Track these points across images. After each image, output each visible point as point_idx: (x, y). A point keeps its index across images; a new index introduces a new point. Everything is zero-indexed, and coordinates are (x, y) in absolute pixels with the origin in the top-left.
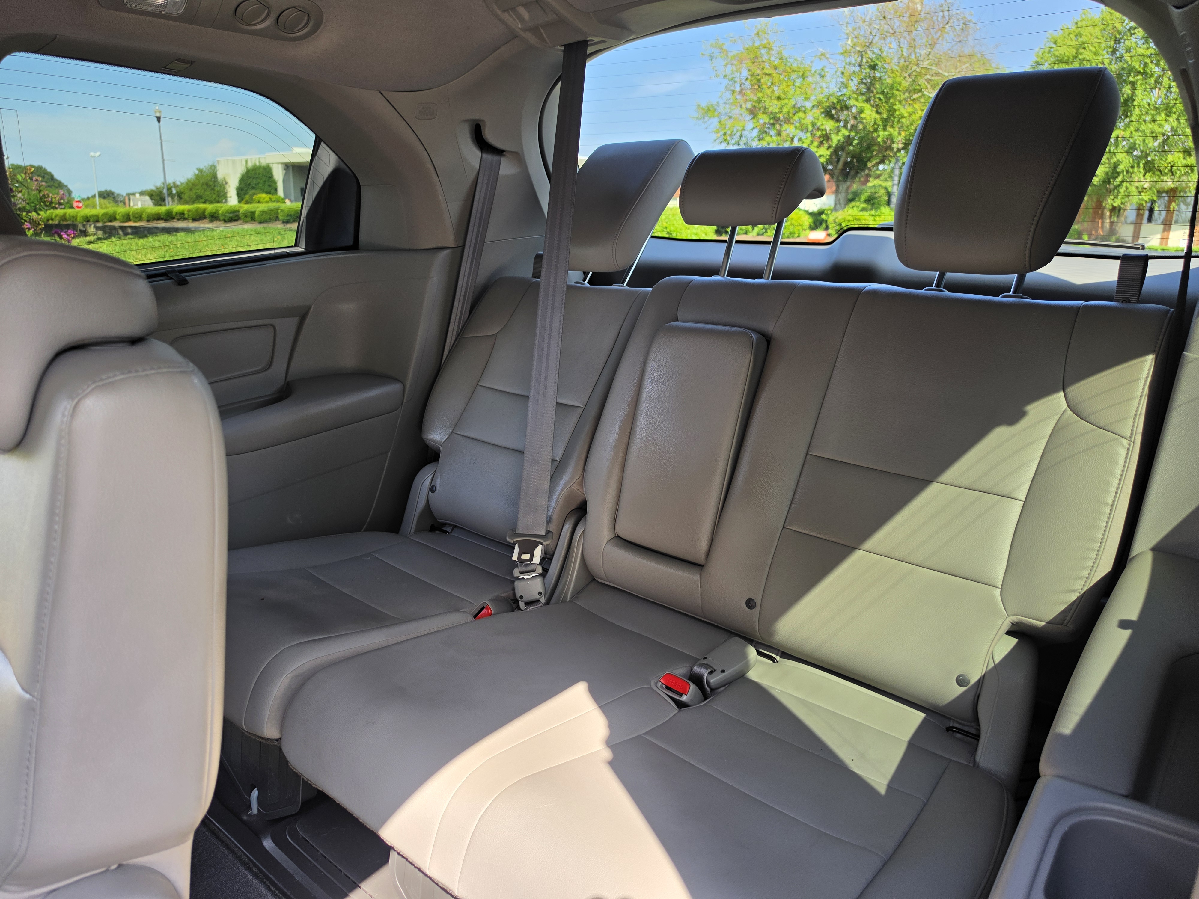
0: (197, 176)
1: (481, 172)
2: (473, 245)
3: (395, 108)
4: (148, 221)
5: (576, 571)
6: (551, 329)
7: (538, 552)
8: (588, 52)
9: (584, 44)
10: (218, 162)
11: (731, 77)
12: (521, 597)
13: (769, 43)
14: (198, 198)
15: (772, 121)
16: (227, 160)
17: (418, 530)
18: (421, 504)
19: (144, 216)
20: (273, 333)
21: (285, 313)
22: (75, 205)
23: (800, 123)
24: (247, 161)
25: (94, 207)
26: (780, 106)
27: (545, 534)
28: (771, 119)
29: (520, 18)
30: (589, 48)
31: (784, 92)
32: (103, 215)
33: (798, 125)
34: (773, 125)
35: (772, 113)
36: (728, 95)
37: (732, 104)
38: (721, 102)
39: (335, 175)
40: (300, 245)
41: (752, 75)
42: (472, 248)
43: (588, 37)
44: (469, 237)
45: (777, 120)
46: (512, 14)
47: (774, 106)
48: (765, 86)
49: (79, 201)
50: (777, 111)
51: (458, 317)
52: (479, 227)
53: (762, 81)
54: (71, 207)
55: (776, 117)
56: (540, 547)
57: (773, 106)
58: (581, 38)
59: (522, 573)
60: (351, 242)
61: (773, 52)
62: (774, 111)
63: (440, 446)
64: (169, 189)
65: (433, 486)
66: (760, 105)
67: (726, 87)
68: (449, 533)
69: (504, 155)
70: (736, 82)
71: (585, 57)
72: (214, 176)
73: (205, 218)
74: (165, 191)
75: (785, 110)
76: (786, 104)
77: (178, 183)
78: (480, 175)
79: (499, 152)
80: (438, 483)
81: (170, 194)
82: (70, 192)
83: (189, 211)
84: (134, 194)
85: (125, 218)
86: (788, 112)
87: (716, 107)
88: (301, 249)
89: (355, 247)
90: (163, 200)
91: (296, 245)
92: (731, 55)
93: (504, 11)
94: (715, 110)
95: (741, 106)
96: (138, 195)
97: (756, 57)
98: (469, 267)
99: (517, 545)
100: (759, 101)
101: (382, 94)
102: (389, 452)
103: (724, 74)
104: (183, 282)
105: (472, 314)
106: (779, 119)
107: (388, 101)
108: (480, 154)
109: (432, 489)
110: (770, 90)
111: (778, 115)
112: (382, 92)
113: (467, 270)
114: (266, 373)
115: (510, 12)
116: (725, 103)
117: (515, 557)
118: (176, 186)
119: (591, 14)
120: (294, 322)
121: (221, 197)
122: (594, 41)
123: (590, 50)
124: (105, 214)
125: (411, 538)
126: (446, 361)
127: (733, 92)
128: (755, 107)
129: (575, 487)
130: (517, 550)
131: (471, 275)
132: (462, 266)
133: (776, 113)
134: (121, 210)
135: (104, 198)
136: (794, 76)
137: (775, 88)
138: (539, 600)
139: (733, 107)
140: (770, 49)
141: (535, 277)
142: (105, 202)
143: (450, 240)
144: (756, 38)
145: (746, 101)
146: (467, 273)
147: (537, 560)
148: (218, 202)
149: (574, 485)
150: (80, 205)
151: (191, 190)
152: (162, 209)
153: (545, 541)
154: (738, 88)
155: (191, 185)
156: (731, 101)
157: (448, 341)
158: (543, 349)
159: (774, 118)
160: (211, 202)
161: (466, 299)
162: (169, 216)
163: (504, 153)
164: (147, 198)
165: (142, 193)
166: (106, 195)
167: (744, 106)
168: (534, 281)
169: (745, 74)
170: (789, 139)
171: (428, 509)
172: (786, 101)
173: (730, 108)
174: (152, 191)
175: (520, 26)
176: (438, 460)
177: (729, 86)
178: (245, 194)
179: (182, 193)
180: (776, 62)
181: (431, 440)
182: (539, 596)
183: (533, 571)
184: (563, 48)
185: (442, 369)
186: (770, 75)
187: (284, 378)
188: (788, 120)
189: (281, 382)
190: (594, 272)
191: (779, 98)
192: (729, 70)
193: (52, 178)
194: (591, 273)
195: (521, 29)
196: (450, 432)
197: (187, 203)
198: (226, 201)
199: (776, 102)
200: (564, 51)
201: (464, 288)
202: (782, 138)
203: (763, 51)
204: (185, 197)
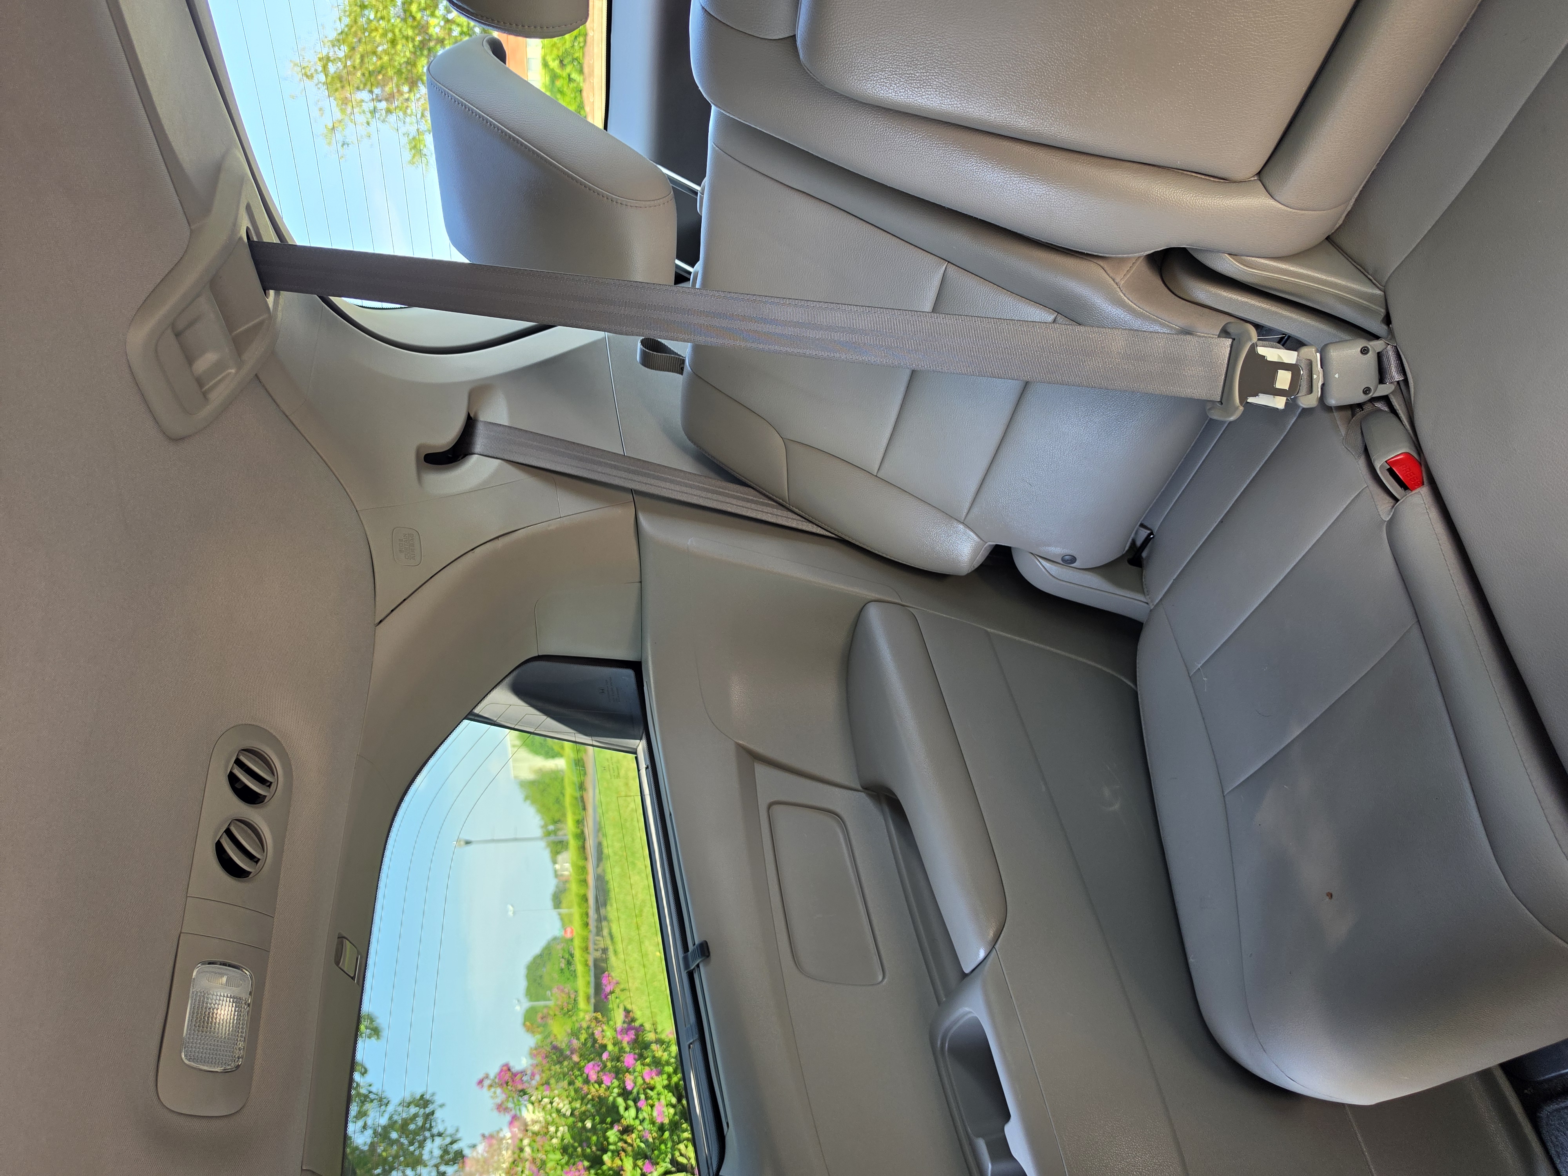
0: (534, 802)
1: (506, 457)
2: (631, 476)
3: (405, 600)
4: (586, 859)
5: (1316, 275)
6: (797, 324)
7: (1272, 353)
8: (275, 240)
9: (256, 248)
10: (516, 777)
11: (369, 115)
12: (1366, 391)
13: (320, 59)
14: (559, 801)
15: (425, 52)
16: (513, 767)
17: (1141, 587)
18: (1095, 581)
19: (581, 863)
20: (782, 806)
21: (748, 785)
22: (569, 935)
23: (425, 9)
24: (514, 746)
25: (571, 915)
26: (404, 41)
27: (1230, 341)
28: (422, 54)
29: (219, 367)
30: (266, 239)
31: (384, 35)
32: (580, 907)
33: (428, 12)
34: (430, 50)
35: (414, 53)
36: (392, 118)
37: (405, 113)
38: (403, 130)
39: (521, 691)
40: (635, 747)
41: (365, 85)
42: (636, 478)
43: (241, 238)
44: (617, 482)
45: (423, 43)
46: (211, 384)
47: (405, 49)
48: (379, 63)
49: (566, 932)
50: (411, 45)
51: (753, 506)
52: (600, 464)
53: (371, 68)
54: (572, 940)
55: (418, 46)
56: (1261, 350)
57: (404, 51)
58: (246, 253)
59: (1310, 391)
60: (630, 673)
61: (331, 54)
62: (412, 50)
63: (987, 545)
64: (548, 834)
65: (1063, 560)
66: (404, 70)
67: (383, 121)
68: (1152, 533)
69: (476, 414)
70: (375, 108)
71: (285, 247)
72: (532, 783)
73: (582, 797)
74: (552, 838)
75: (410, 32)
76: (400, 30)
77: (542, 823)
78: (511, 459)
79: (470, 423)
80: (1057, 551)
81: (555, 832)
82: (555, 939)
83: (574, 814)
84: (556, 871)
85: (583, 883)
86: (413, 27)
87: (411, 137)
88: (641, 746)
89: (636, 667)
90: (561, 842)
91: (634, 752)
92: (338, 115)
93: (205, 395)
94: (414, 138)
95: (407, 100)
96: (557, 866)
97: (340, 79)
98: (668, 484)
99: (1251, 400)
100: (399, 72)
101: (381, 621)
102: (986, 631)
103: (366, 124)
104: (704, 950)
105: (747, 481)
106: (421, 42)
107: (392, 611)
108: (475, 458)
109: (1069, 561)
110: (383, 56)
111: (417, 43)
112: (378, 621)
113: (672, 486)
114: (848, 824)
115: (207, 387)
116: (404, 123)
117: (1279, 403)
118: (545, 826)
119: (193, 227)
120: (761, 770)
121: (556, 777)
122: (251, 228)
123: (270, 237)
124: (580, 906)
125: (1157, 601)
126: (823, 526)
127: (389, 111)
128: (406, 79)
129: (1122, 277)
130: (1262, 400)
131: (681, 480)
132: (666, 495)
133: (414, 46)
134: (574, 888)
135: (560, 902)
136: (362, 21)
137: (380, 49)
138: (1379, 353)
139: (409, 111)
140: (328, 59)
141: (682, 369)
142: (564, 904)
143: (622, 514)
144: (315, 80)
145: (401, 93)
146: (677, 488)
147: (1289, 357)
148: (562, 780)
149: (1118, 280)
150: (569, 930)
151: (549, 809)
152: (573, 843)
153: (1250, 339)
154: (383, 105)
155: (543, 809)
156: (401, 114)
157: (793, 524)
158: (835, 341)
159: (421, 49)
160: (563, 788)
161: (721, 490)
162: (581, 836)
163: (472, 415)
164: (560, 858)
165: (555, 862)
166: (557, 900)
167: (406, 96)
168: (689, 368)
169: (364, 95)
170: (448, 26)
171: (1107, 570)
172: (397, 31)
173: (410, 116)
174: (551, 852)
175: (233, 371)
176: (1010, 547)
177: (382, 118)
178: (553, 749)
179: (553, 819)
180: (345, 48)
181: (973, 559)
182: (1370, 353)
183: (1310, 364)
184: (272, 293)
185: (843, 536)
186: (362, 58)
187: (855, 793)
188: (423, 28)
189: (863, 798)
190: (675, 256)
191: (393, 42)
192: (361, 119)
193: (541, 956)
194: (678, 262)
195: (239, 368)
196: (961, 526)
197: (564, 815)
198: (562, 771)
199: (399, 47)
200: (278, 290)
201: (704, 494)
202: (447, 37)
203: (332, 68)
204: (557, 816)
